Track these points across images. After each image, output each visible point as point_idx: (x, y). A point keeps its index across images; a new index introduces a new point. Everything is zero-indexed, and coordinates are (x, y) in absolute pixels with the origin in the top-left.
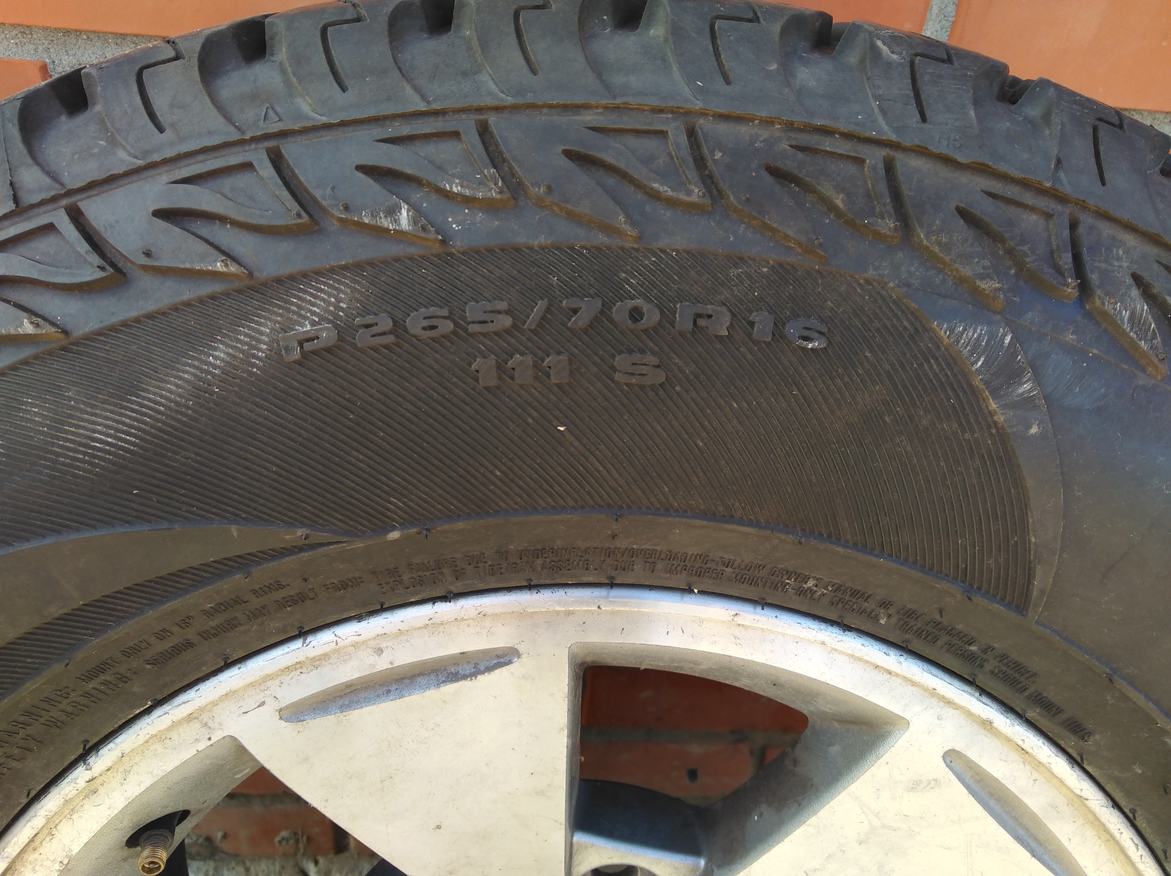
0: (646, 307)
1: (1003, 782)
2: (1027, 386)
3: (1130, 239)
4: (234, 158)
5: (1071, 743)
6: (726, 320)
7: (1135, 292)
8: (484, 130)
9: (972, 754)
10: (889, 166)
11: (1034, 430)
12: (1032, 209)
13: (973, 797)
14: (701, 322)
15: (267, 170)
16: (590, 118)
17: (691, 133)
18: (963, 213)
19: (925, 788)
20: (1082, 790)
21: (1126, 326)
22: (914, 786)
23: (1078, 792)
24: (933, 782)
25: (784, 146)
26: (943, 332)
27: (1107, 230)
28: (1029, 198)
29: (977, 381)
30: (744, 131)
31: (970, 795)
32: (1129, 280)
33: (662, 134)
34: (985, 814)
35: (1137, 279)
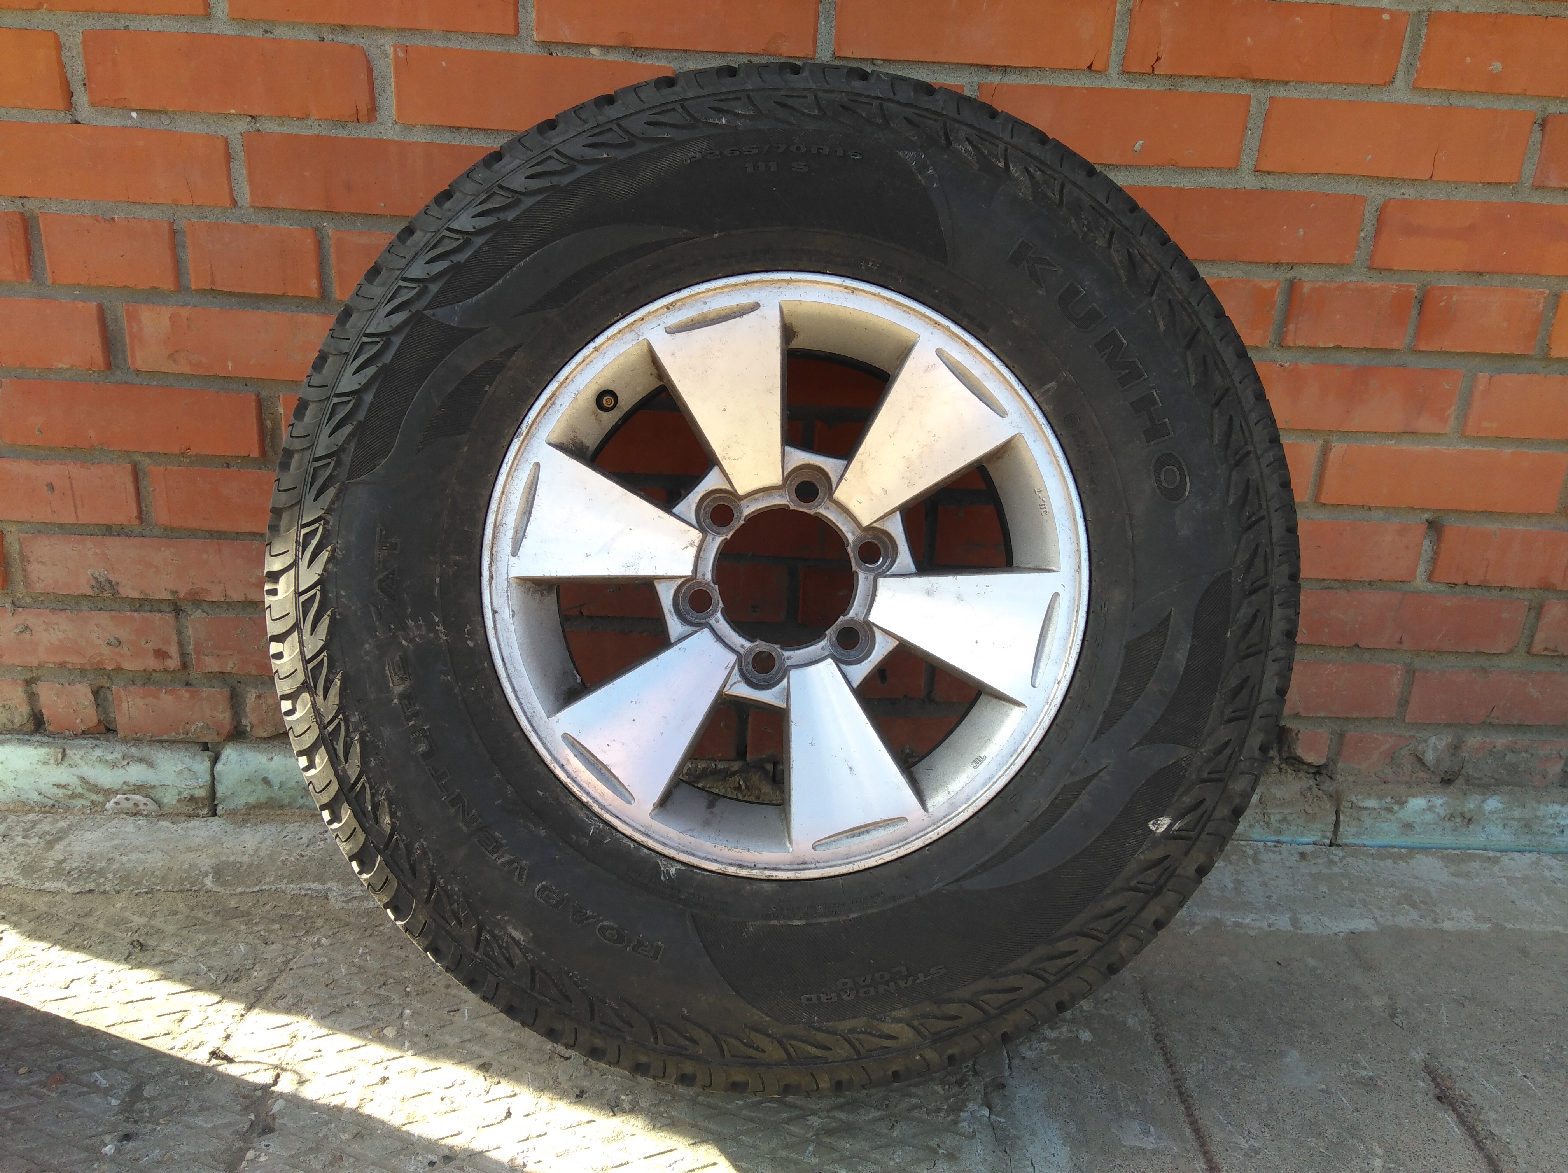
0: (802, 147)
2: (931, 171)
3: (965, 128)
4: (670, 107)
6: (828, 150)
7: (967, 143)
8: (749, 97)
9: (949, 350)
10: (881, 105)
11: (935, 186)
12: (931, 119)
14: (820, 151)
15: (680, 110)
16: (782, 93)
17: (816, 97)
18: (905, 118)
19: (931, 368)
21: (963, 152)
22: (926, 369)
24: (934, 365)
25: (846, 100)
26: (901, 153)
27: (957, 125)
28: (929, 115)
29: (914, 169)
30: (833, 95)
32: (965, 139)
33: (806, 97)
35: (968, 140)
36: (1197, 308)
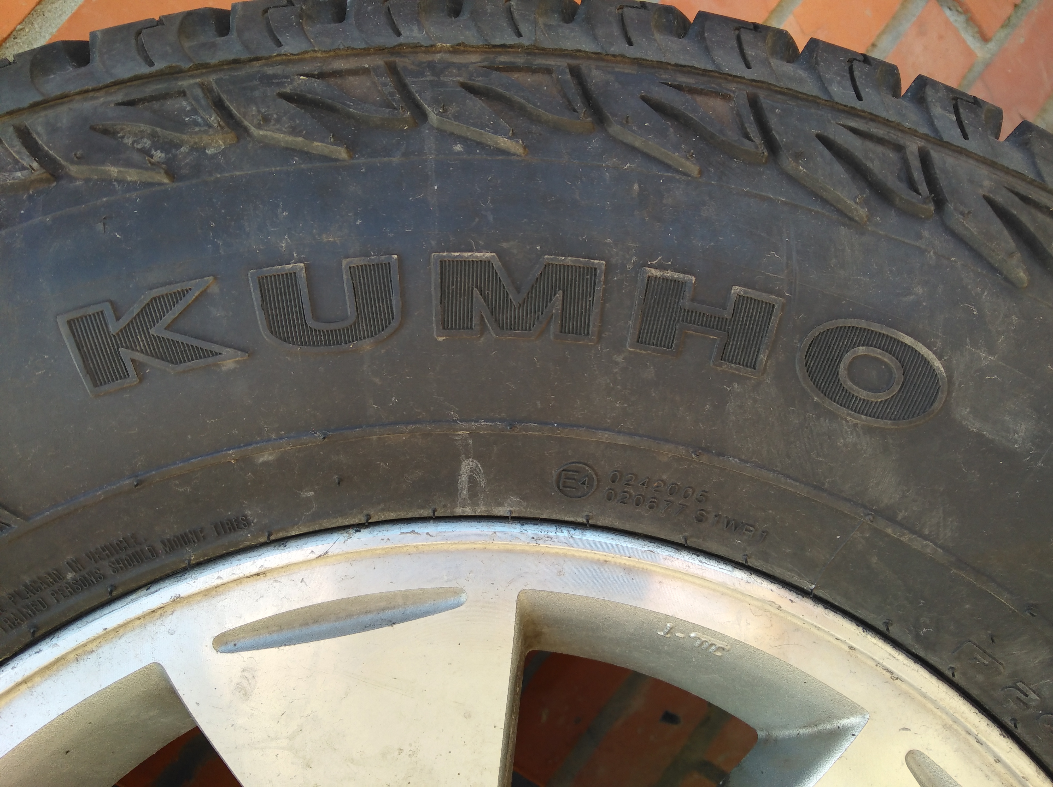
1: (283, 610)
5: (247, 537)
9: (232, 623)
13: (285, 645)
19: (250, 684)
20: (312, 551)
22: (243, 692)
23: (313, 556)
24: (246, 674)
31: (281, 648)
34: (313, 644)
36: (525, 41)
